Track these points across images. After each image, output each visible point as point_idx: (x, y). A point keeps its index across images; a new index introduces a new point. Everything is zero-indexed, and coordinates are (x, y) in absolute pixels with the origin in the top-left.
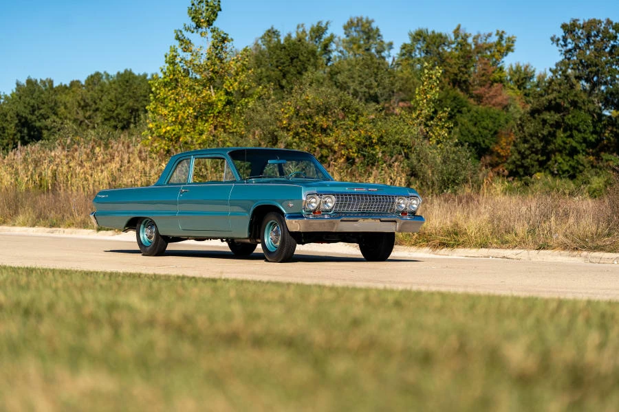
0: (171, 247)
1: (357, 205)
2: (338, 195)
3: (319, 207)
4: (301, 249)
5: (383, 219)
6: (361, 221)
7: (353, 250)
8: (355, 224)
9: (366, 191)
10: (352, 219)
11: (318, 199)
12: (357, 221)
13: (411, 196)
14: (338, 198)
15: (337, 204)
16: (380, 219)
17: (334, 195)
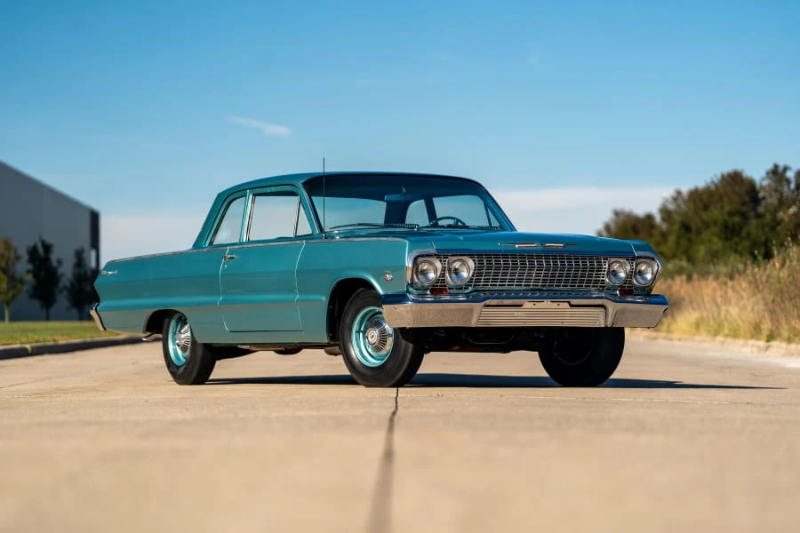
1: (521, 274)
2: (480, 255)
3: (441, 279)
5: (574, 302)
6: (528, 305)
8: (516, 312)
9: (540, 247)
10: (506, 302)
11: (439, 265)
12: (521, 306)
13: (639, 257)
14: (481, 262)
15: (480, 274)
16: (569, 302)
17: (471, 256)
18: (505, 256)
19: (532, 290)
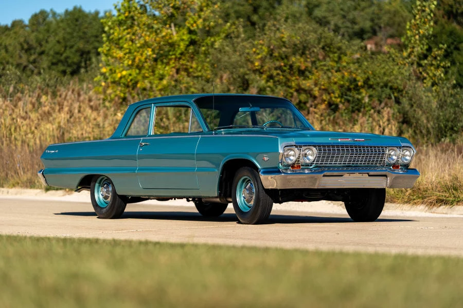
0: (130, 208)
2: (319, 146)
3: (298, 160)
4: (278, 208)
5: (371, 173)
6: (346, 176)
7: (338, 209)
8: (339, 179)
9: (352, 142)
10: (335, 173)
11: (297, 152)
12: (342, 176)
13: (403, 147)
14: (320, 150)
15: (319, 157)
16: (368, 173)
17: (315, 146)
18: (333, 146)
19: (347, 166)
